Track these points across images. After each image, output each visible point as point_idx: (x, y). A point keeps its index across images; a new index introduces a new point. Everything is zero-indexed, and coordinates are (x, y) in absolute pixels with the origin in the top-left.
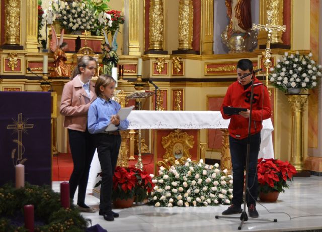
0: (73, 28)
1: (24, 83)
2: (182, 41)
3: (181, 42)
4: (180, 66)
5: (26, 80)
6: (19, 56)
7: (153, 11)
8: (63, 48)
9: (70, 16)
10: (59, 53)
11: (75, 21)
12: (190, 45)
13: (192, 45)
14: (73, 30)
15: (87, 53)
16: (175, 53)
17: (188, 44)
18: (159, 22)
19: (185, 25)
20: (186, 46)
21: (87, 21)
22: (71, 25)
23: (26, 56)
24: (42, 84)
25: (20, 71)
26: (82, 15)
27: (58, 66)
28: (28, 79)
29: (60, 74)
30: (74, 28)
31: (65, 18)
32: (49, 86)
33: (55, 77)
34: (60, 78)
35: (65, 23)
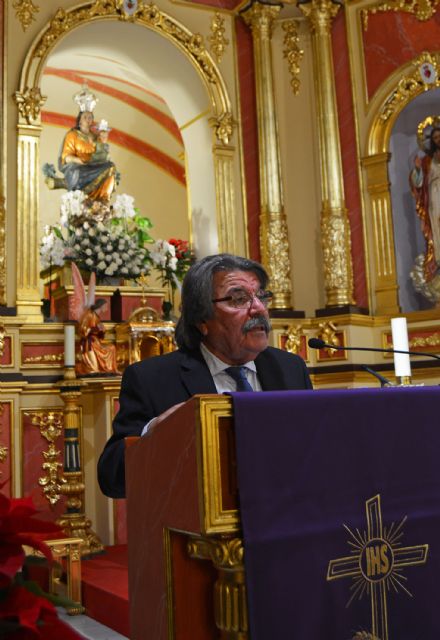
0: (107, 272)
1: (20, 390)
2: (335, 288)
3: (331, 292)
4: (335, 340)
5: (24, 384)
6: (9, 331)
7: (270, 232)
8: (98, 311)
9: (98, 248)
10: (90, 321)
11: (109, 258)
12: (350, 297)
13: (355, 297)
14: (107, 276)
15: (148, 319)
16: (320, 314)
17: (347, 294)
18: (284, 254)
19: (339, 257)
20: (343, 298)
21: (133, 257)
22: (102, 265)
23: (21, 332)
24: (64, 389)
25: (10, 363)
26: (121, 247)
27: (90, 349)
28: (29, 383)
29: (95, 368)
30: (109, 271)
31: (89, 252)
32: (79, 393)
33: (84, 374)
34: (96, 375)
35: (90, 262)
